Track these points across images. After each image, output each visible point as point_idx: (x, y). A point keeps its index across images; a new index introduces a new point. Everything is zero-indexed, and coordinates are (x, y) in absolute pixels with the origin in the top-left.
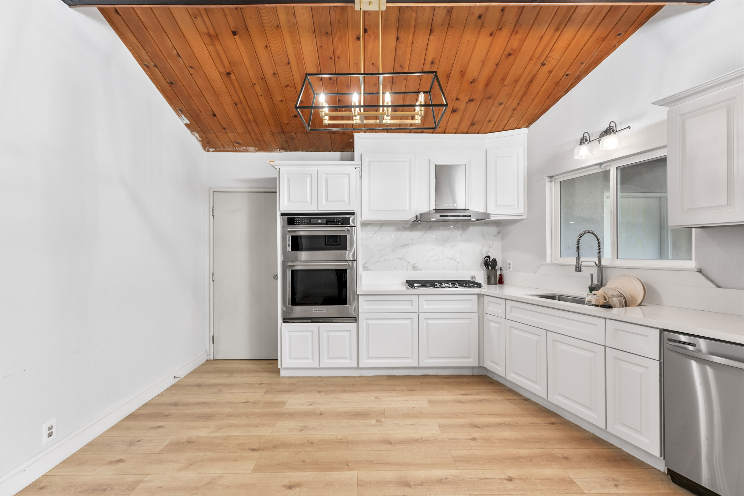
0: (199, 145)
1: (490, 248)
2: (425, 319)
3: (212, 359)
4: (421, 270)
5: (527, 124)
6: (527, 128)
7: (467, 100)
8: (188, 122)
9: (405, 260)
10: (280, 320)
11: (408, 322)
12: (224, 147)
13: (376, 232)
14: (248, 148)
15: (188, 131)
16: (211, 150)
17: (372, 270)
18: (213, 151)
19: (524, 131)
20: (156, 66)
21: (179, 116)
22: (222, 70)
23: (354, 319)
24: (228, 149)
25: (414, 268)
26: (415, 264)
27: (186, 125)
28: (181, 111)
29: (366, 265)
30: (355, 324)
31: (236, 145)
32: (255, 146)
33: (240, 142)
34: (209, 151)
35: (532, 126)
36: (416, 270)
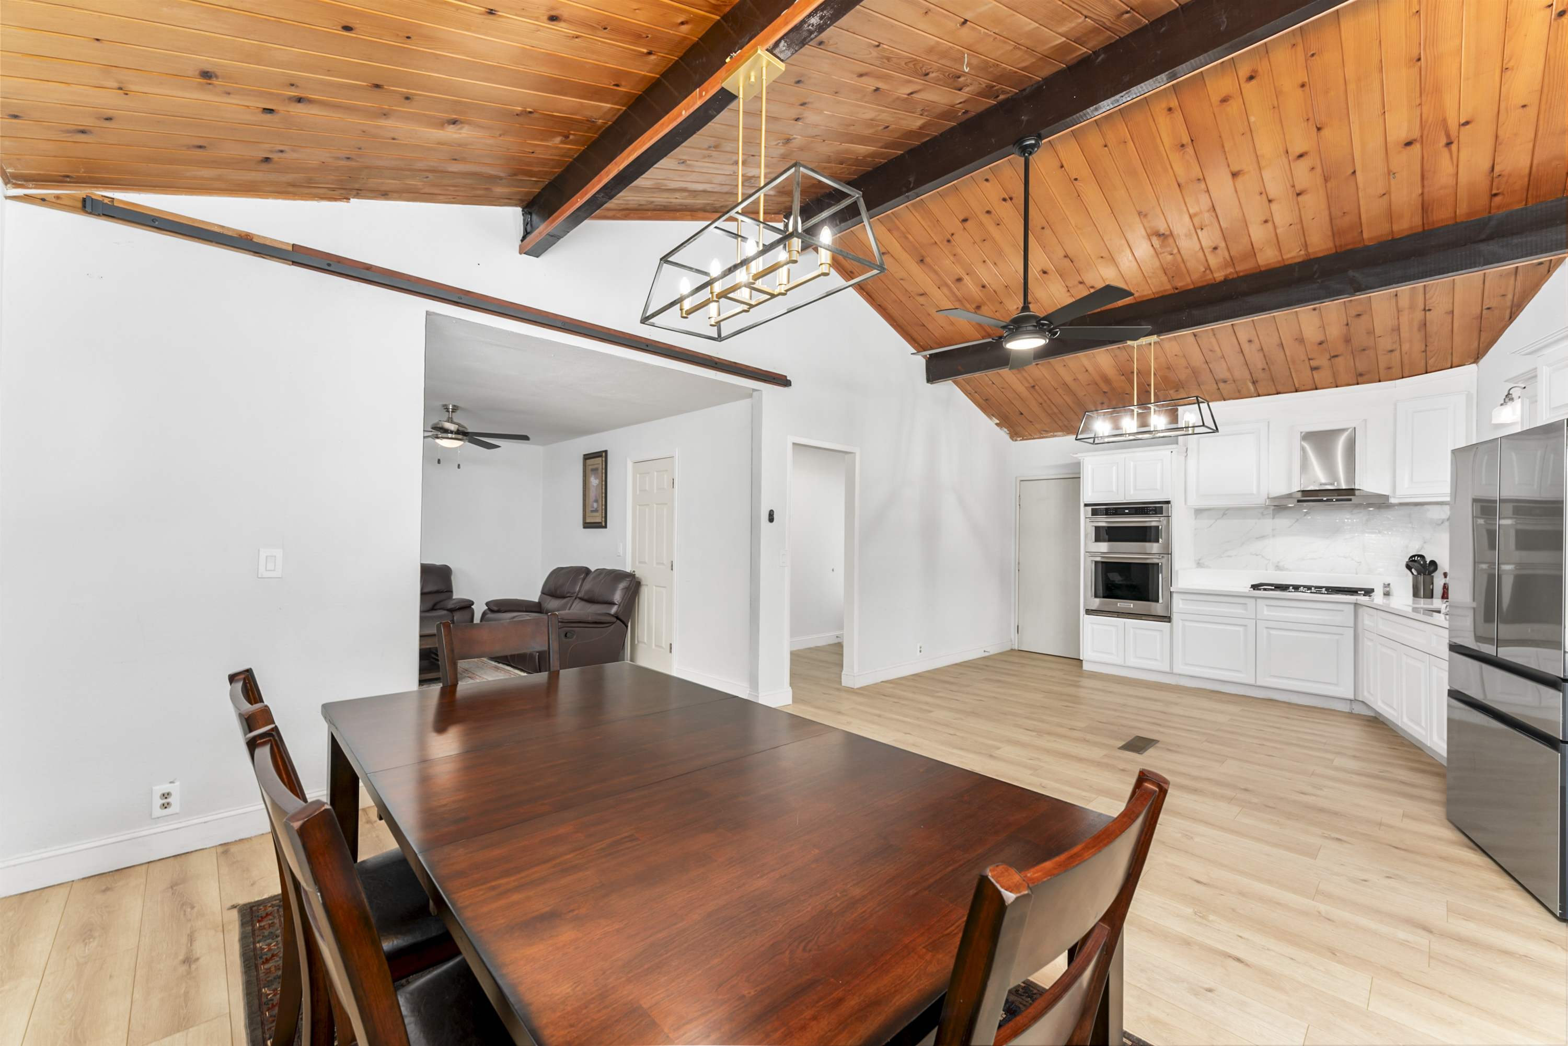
0: (1007, 437)
1: (1425, 542)
2: (1267, 628)
3: (1017, 649)
4: (1290, 571)
5: (1473, 360)
6: (1474, 365)
7: (1328, 357)
8: (998, 422)
9: (1263, 557)
10: (1082, 611)
11: (1241, 629)
12: (1031, 435)
13: (1216, 520)
14: (1055, 434)
15: (997, 428)
16: (1019, 439)
17: (1210, 568)
18: (1021, 440)
19: (1471, 369)
20: (976, 392)
21: (991, 419)
22: (1027, 385)
23: (1167, 619)
24: (1035, 437)
25: (1278, 568)
26: (1278, 562)
27: (997, 424)
28: (993, 415)
29: (1201, 561)
30: (1169, 624)
31: (1042, 432)
32: (1062, 430)
33: (1047, 429)
34: (1016, 440)
35: (1484, 361)
36: (1281, 570)
